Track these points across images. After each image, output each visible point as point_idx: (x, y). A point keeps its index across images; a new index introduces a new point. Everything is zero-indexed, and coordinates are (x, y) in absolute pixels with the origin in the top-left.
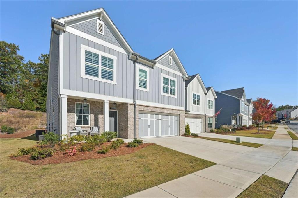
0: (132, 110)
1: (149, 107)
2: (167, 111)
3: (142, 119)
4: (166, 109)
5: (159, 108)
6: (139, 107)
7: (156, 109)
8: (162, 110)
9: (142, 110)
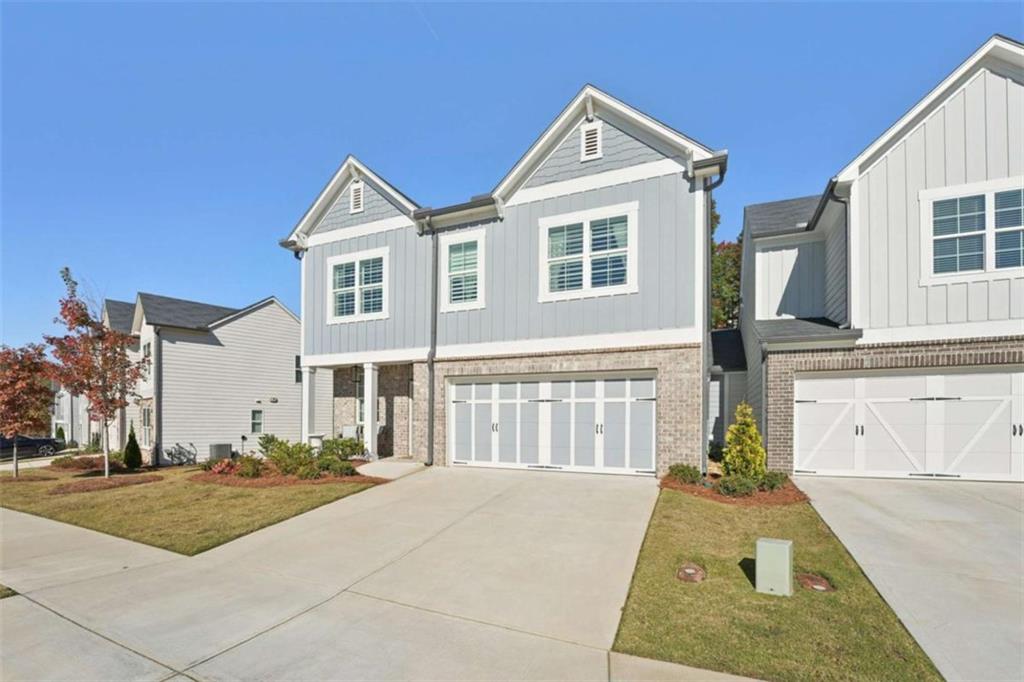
0: (423, 380)
1: (482, 362)
2: (565, 365)
3: (468, 402)
4: (557, 355)
5: (522, 357)
6: (447, 365)
7: (508, 363)
8: (539, 363)
9: (457, 373)
